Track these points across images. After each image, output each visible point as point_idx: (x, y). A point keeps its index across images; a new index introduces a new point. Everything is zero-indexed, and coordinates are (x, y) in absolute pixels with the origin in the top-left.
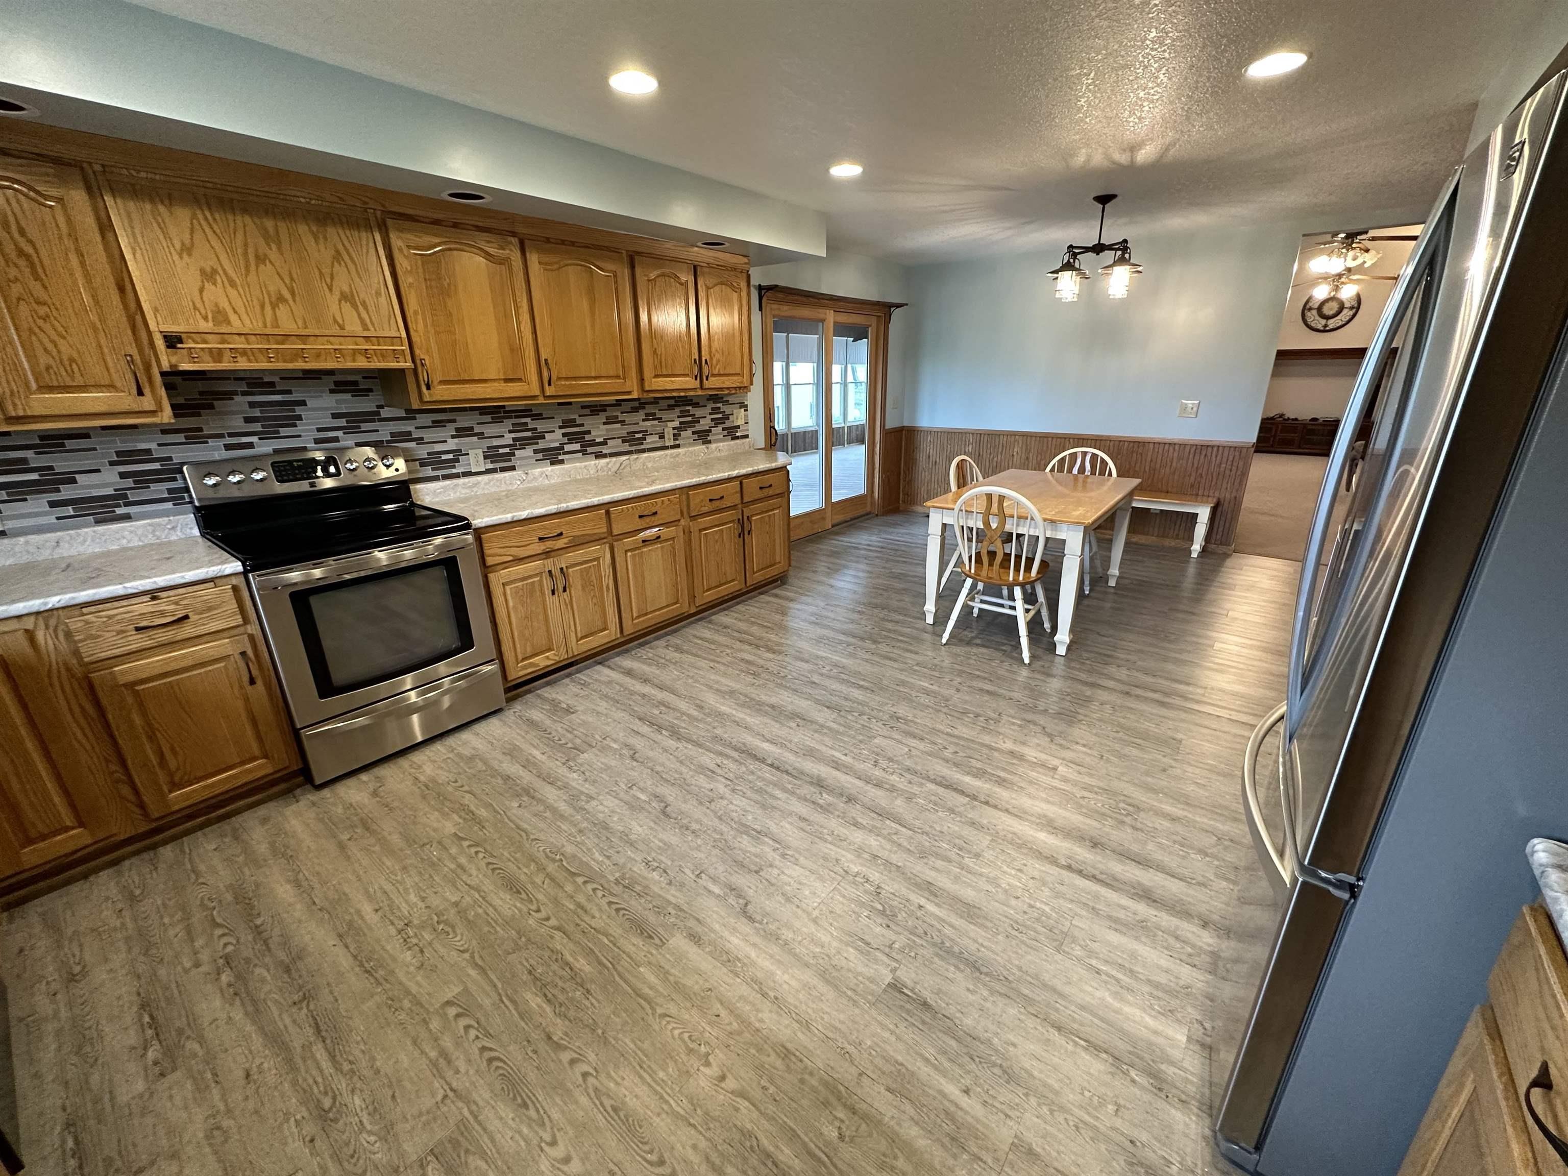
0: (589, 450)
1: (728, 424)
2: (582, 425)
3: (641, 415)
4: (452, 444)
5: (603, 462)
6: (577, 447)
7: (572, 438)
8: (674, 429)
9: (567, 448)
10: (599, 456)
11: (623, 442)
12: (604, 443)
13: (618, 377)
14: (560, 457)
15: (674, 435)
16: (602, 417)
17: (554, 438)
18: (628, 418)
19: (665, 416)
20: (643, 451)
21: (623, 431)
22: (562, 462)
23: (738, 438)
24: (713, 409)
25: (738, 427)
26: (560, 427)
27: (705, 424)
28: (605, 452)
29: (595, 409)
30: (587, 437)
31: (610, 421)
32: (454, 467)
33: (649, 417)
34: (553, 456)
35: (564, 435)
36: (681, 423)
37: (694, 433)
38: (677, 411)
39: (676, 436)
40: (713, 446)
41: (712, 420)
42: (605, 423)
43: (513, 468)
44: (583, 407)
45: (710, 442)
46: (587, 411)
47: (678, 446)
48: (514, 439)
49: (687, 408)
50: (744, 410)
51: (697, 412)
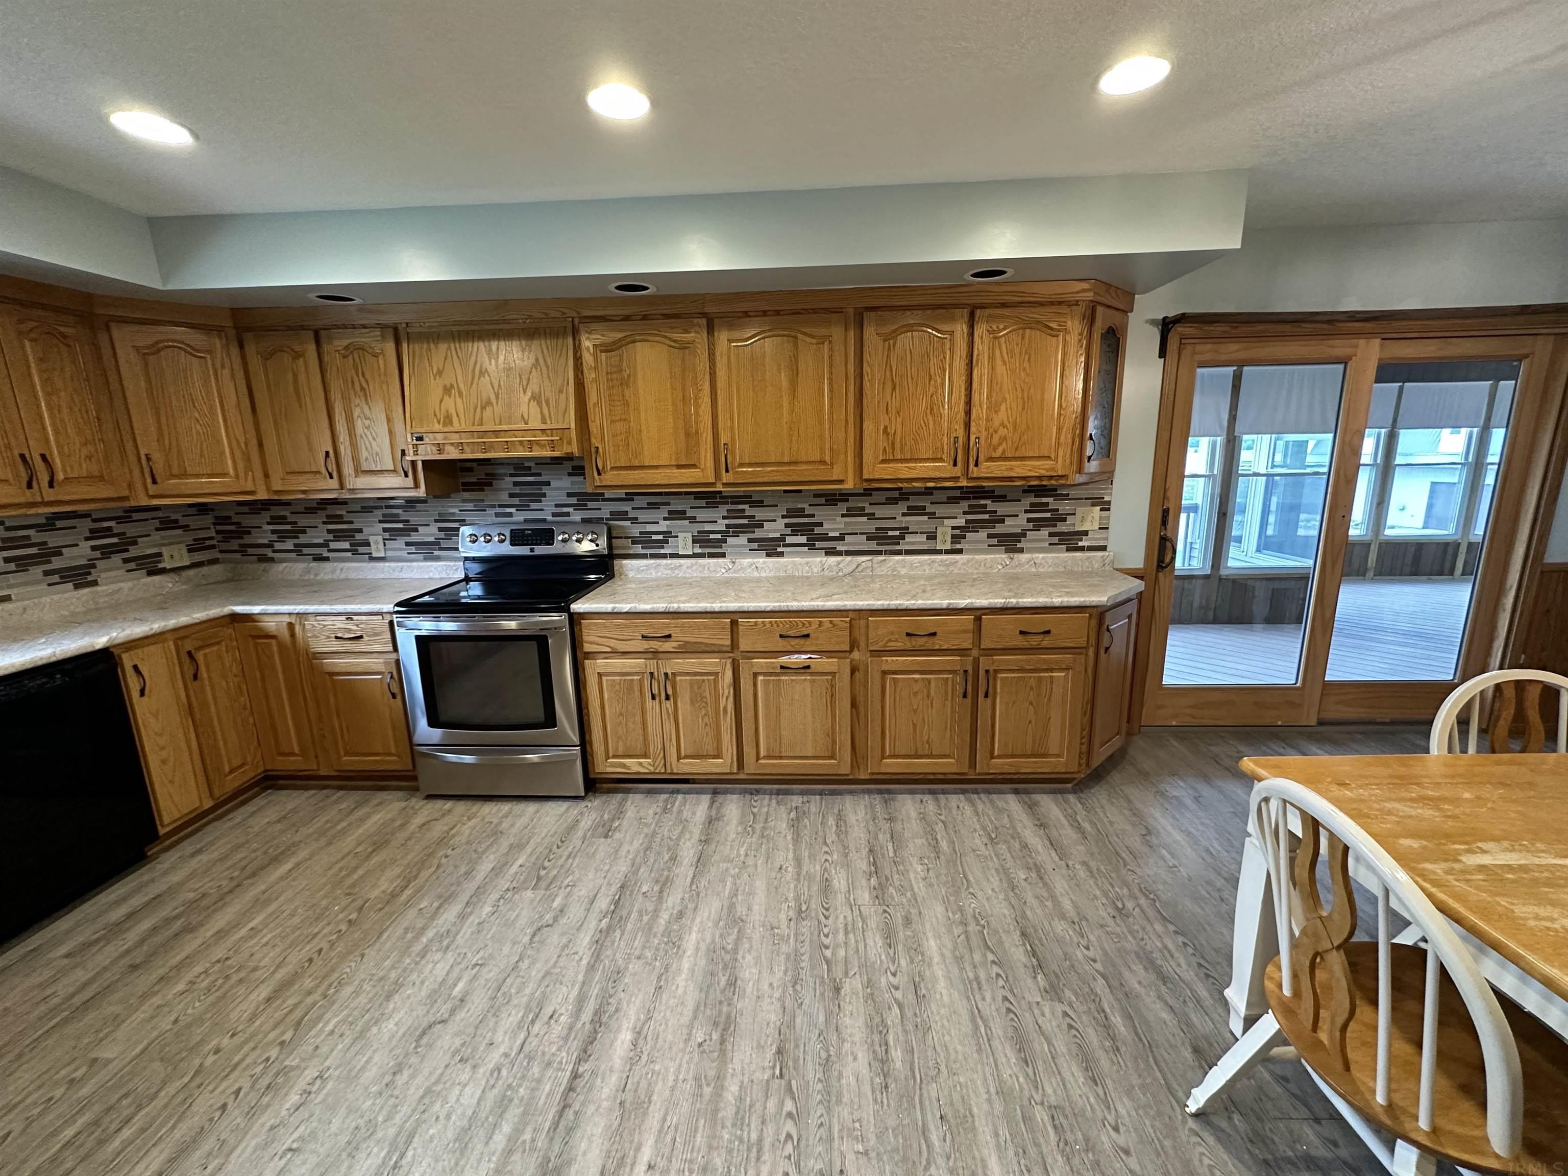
0: (818, 544)
1: (1061, 528)
2: (813, 516)
3: (902, 507)
4: (663, 526)
5: (833, 560)
6: (803, 539)
7: (796, 530)
8: (953, 528)
9: (789, 540)
10: (830, 552)
11: (868, 539)
12: (841, 538)
13: (823, 462)
14: (779, 550)
15: (953, 536)
16: (842, 508)
17: (774, 528)
18: (879, 511)
19: (940, 510)
20: (899, 553)
21: (871, 527)
22: (781, 554)
23: (1082, 549)
24: (1032, 505)
25: (1086, 533)
26: (783, 517)
27: (1012, 525)
28: (839, 548)
29: (832, 499)
30: (817, 530)
31: (850, 513)
32: (663, 547)
33: (914, 511)
34: (771, 548)
35: (787, 525)
36: (967, 521)
37: (990, 536)
38: (964, 505)
39: (956, 539)
40: (1024, 557)
41: (1029, 520)
42: (843, 516)
43: (723, 555)
44: (816, 496)
45: (1021, 551)
46: (822, 500)
47: (960, 551)
48: (728, 526)
49: (983, 502)
50: (1101, 510)
51: (1002, 509)
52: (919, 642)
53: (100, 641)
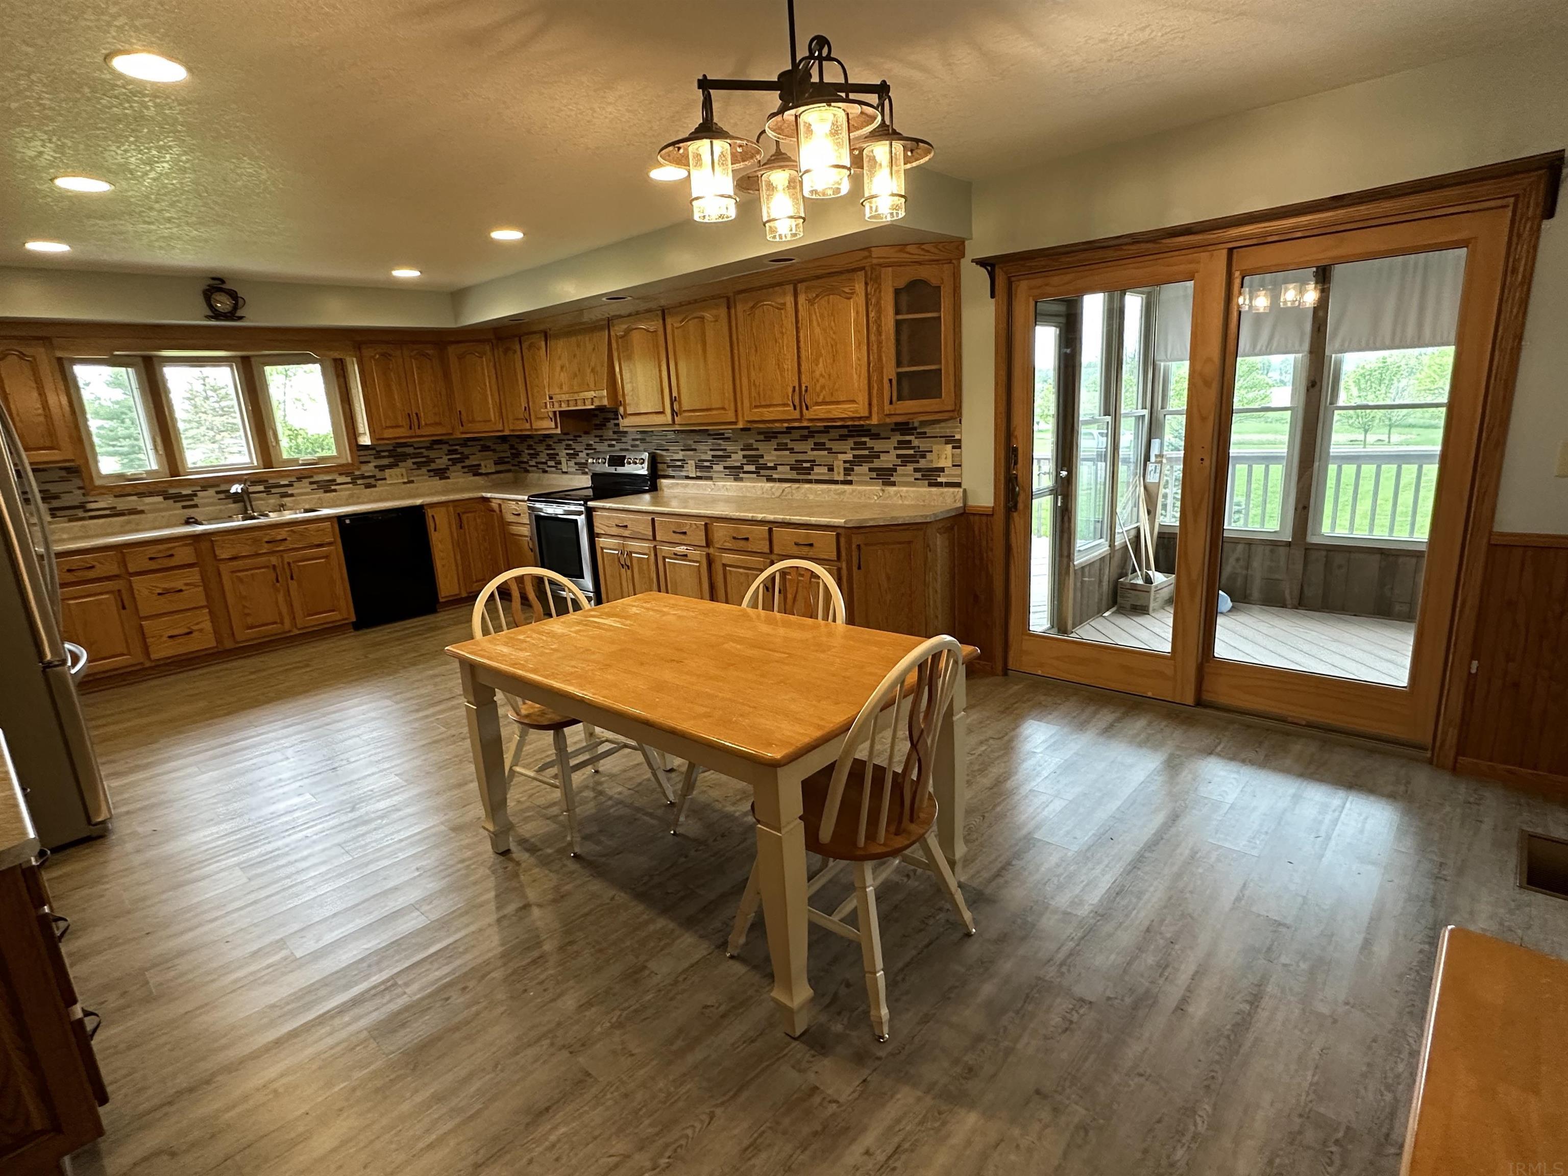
0: (762, 472)
1: (923, 463)
2: (757, 449)
3: (810, 443)
4: (680, 456)
5: (769, 485)
6: (752, 468)
7: (751, 460)
8: (845, 462)
9: (746, 468)
10: (770, 479)
11: (791, 469)
12: (774, 468)
13: (723, 409)
14: (740, 475)
15: (845, 469)
16: (774, 444)
17: (737, 458)
18: (798, 447)
19: (835, 446)
20: (810, 481)
21: (792, 459)
22: (741, 480)
23: (940, 485)
24: (899, 442)
25: (942, 470)
26: (742, 450)
27: (888, 460)
28: (775, 476)
29: (769, 435)
30: (761, 461)
31: (781, 447)
32: (681, 471)
33: (819, 446)
34: (736, 473)
35: (744, 457)
36: (854, 456)
37: (871, 470)
38: (850, 442)
39: (848, 471)
40: (892, 489)
41: (898, 456)
42: (775, 450)
43: (711, 478)
44: (759, 433)
45: (893, 484)
46: (762, 437)
47: (850, 483)
48: (713, 456)
49: (864, 439)
50: (954, 448)
51: (878, 445)
52: (742, 544)
53: (418, 502)
